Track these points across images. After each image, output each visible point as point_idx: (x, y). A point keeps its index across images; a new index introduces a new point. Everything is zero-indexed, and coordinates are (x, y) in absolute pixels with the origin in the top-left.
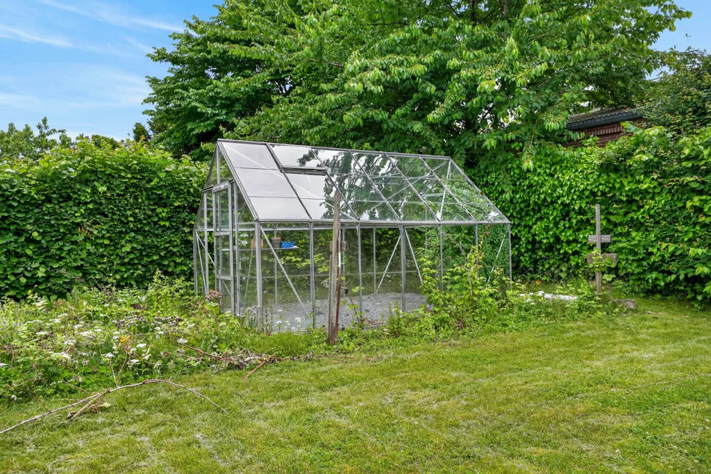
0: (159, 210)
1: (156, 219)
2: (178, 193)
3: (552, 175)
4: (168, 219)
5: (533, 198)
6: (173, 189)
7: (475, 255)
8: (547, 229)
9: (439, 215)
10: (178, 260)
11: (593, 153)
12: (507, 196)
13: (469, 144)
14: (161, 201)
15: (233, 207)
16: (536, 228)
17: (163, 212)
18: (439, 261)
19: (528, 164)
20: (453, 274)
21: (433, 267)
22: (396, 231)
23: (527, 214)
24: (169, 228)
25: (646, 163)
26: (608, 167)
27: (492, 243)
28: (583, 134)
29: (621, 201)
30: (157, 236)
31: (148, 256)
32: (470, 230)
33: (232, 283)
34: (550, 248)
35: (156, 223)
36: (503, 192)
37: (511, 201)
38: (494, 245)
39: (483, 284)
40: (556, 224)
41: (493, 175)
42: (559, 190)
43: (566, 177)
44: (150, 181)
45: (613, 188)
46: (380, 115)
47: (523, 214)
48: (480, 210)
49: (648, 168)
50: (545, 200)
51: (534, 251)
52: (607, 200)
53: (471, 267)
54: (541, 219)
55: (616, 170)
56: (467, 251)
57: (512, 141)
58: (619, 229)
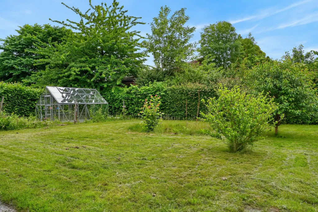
0: (24, 100)
1: (23, 102)
2: (29, 96)
3: (118, 93)
4: (26, 102)
5: (115, 98)
6: (27, 95)
7: (100, 109)
8: (117, 105)
9: (94, 101)
10: (29, 112)
11: (126, 89)
12: (109, 98)
13: (101, 85)
14: (24, 98)
15: (51, 101)
16: (115, 104)
17: (25, 101)
18: (94, 111)
19: (113, 91)
20: (96, 113)
21: (92, 112)
22: (84, 105)
23: (114, 102)
24: (26, 104)
25: (134, 92)
26: (127, 93)
27: (104, 107)
28: (125, 85)
29: (130, 99)
30: (23, 106)
31: (21, 111)
32: (100, 105)
33: (51, 116)
34: (118, 109)
35: (23, 103)
36: (108, 97)
37: (110, 99)
38: (105, 108)
39: (102, 115)
40: (119, 104)
41: (106, 92)
42: (119, 97)
43: (120, 94)
44: (22, 93)
45: (129, 97)
46: (79, 77)
47: (113, 101)
48: (102, 101)
49: (134, 93)
50: (117, 99)
51: (115, 109)
52: (127, 99)
53: (100, 111)
54: (116, 102)
55: (129, 93)
56: (99, 109)
57: (110, 86)
58: (130, 105)
